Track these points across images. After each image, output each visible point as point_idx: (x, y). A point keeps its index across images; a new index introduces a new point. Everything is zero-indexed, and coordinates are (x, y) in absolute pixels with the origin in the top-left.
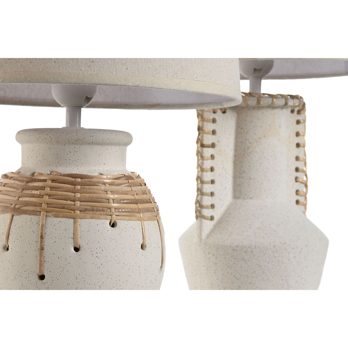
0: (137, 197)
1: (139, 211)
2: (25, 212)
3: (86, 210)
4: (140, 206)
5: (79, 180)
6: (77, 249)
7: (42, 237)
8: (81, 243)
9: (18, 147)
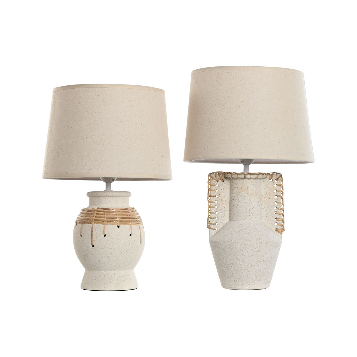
0: (129, 216)
1: (129, 222)
2: (87, 223)
3: (108, 221)
4: (130, 220)
5: (106, 210)
6: (105, 236)
7: (92, 231)
8: (106, 233)
9: (88, 198)
